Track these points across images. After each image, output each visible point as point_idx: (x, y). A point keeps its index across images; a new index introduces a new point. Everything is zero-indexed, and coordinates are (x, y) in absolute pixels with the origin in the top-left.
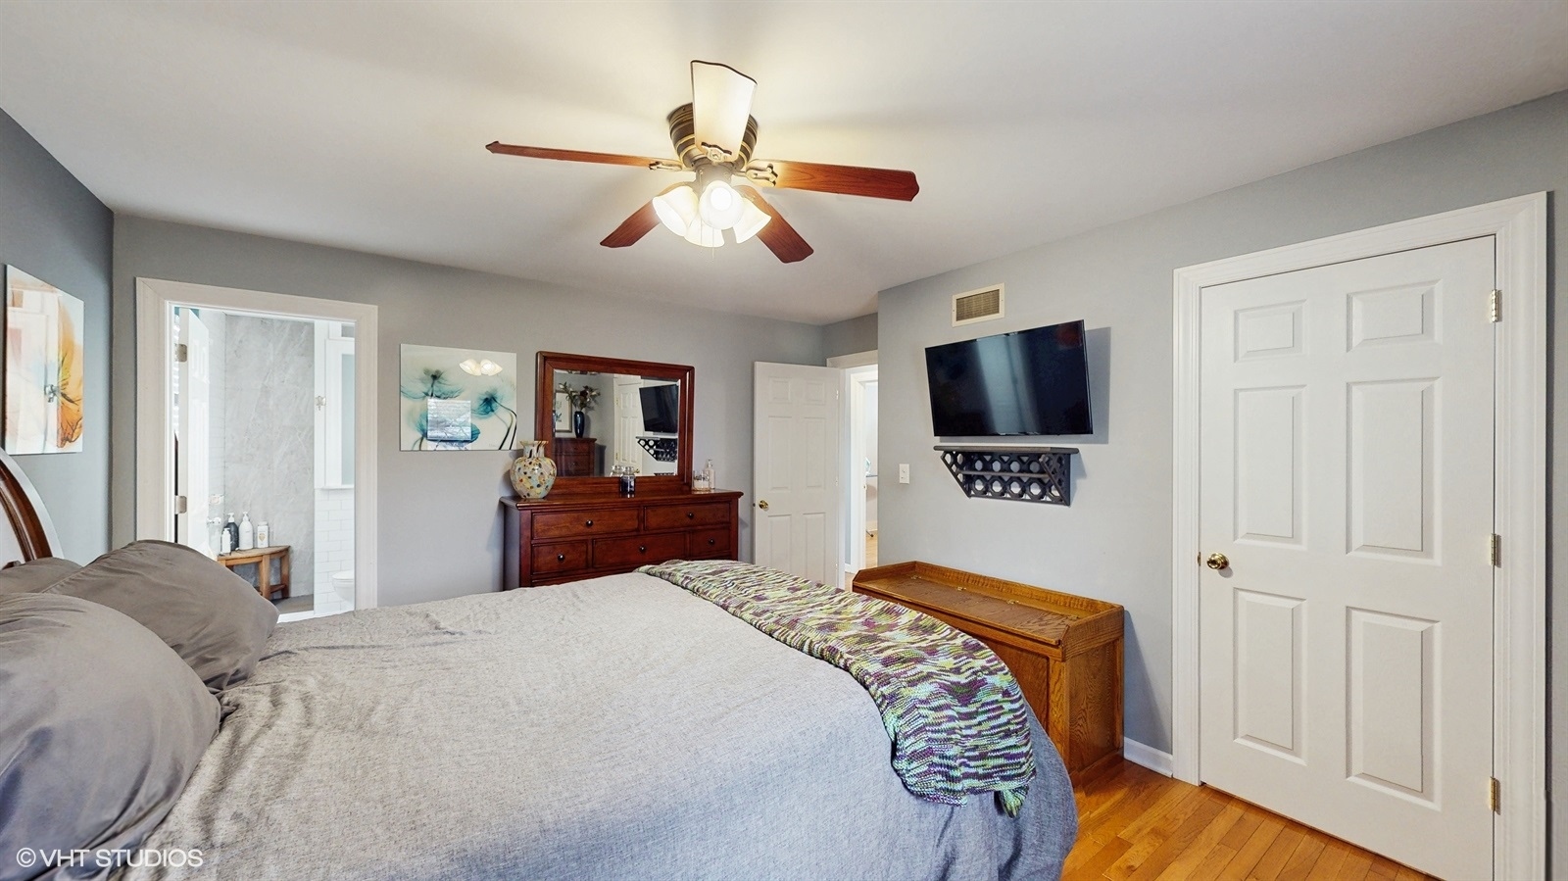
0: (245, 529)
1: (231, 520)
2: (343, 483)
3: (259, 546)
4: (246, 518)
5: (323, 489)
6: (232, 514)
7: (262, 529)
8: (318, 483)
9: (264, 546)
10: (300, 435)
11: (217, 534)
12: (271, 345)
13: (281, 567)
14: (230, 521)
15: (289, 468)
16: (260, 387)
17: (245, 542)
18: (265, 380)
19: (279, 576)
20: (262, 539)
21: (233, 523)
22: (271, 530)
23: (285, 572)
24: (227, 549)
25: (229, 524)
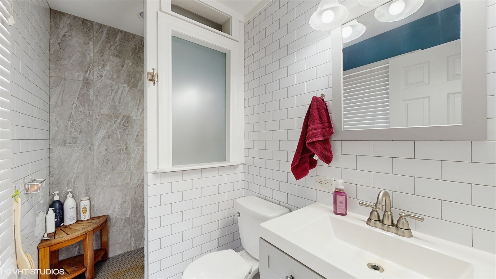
0: (69, 205)
1: (56, 198)
2: (174, 164)
3: (82, 219)
4: (70, 195)
5: (155, 173)
6: (56, 193)
7: (85, 203)
8: (151, 166)
9: (86, 219)
10: (115, 122)
11: (42, 215)
12: (91, 43)
13: (101, 235)
14: (55, 200)
15: (106, 150)
16: (81, 79)
17: (70, 218)
18: (86, 72)
19: (99, 242)
20: (84, 212)
21: (58, 201)
22: (93, 203)
23: (104, 239)
24: (51, 228)
25: (55, 202)
